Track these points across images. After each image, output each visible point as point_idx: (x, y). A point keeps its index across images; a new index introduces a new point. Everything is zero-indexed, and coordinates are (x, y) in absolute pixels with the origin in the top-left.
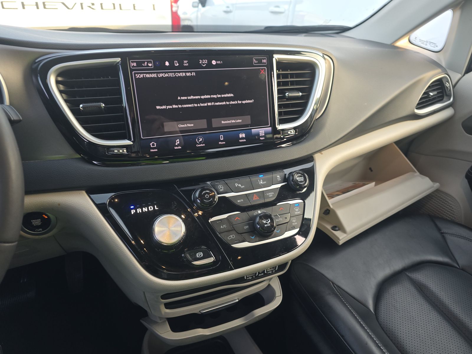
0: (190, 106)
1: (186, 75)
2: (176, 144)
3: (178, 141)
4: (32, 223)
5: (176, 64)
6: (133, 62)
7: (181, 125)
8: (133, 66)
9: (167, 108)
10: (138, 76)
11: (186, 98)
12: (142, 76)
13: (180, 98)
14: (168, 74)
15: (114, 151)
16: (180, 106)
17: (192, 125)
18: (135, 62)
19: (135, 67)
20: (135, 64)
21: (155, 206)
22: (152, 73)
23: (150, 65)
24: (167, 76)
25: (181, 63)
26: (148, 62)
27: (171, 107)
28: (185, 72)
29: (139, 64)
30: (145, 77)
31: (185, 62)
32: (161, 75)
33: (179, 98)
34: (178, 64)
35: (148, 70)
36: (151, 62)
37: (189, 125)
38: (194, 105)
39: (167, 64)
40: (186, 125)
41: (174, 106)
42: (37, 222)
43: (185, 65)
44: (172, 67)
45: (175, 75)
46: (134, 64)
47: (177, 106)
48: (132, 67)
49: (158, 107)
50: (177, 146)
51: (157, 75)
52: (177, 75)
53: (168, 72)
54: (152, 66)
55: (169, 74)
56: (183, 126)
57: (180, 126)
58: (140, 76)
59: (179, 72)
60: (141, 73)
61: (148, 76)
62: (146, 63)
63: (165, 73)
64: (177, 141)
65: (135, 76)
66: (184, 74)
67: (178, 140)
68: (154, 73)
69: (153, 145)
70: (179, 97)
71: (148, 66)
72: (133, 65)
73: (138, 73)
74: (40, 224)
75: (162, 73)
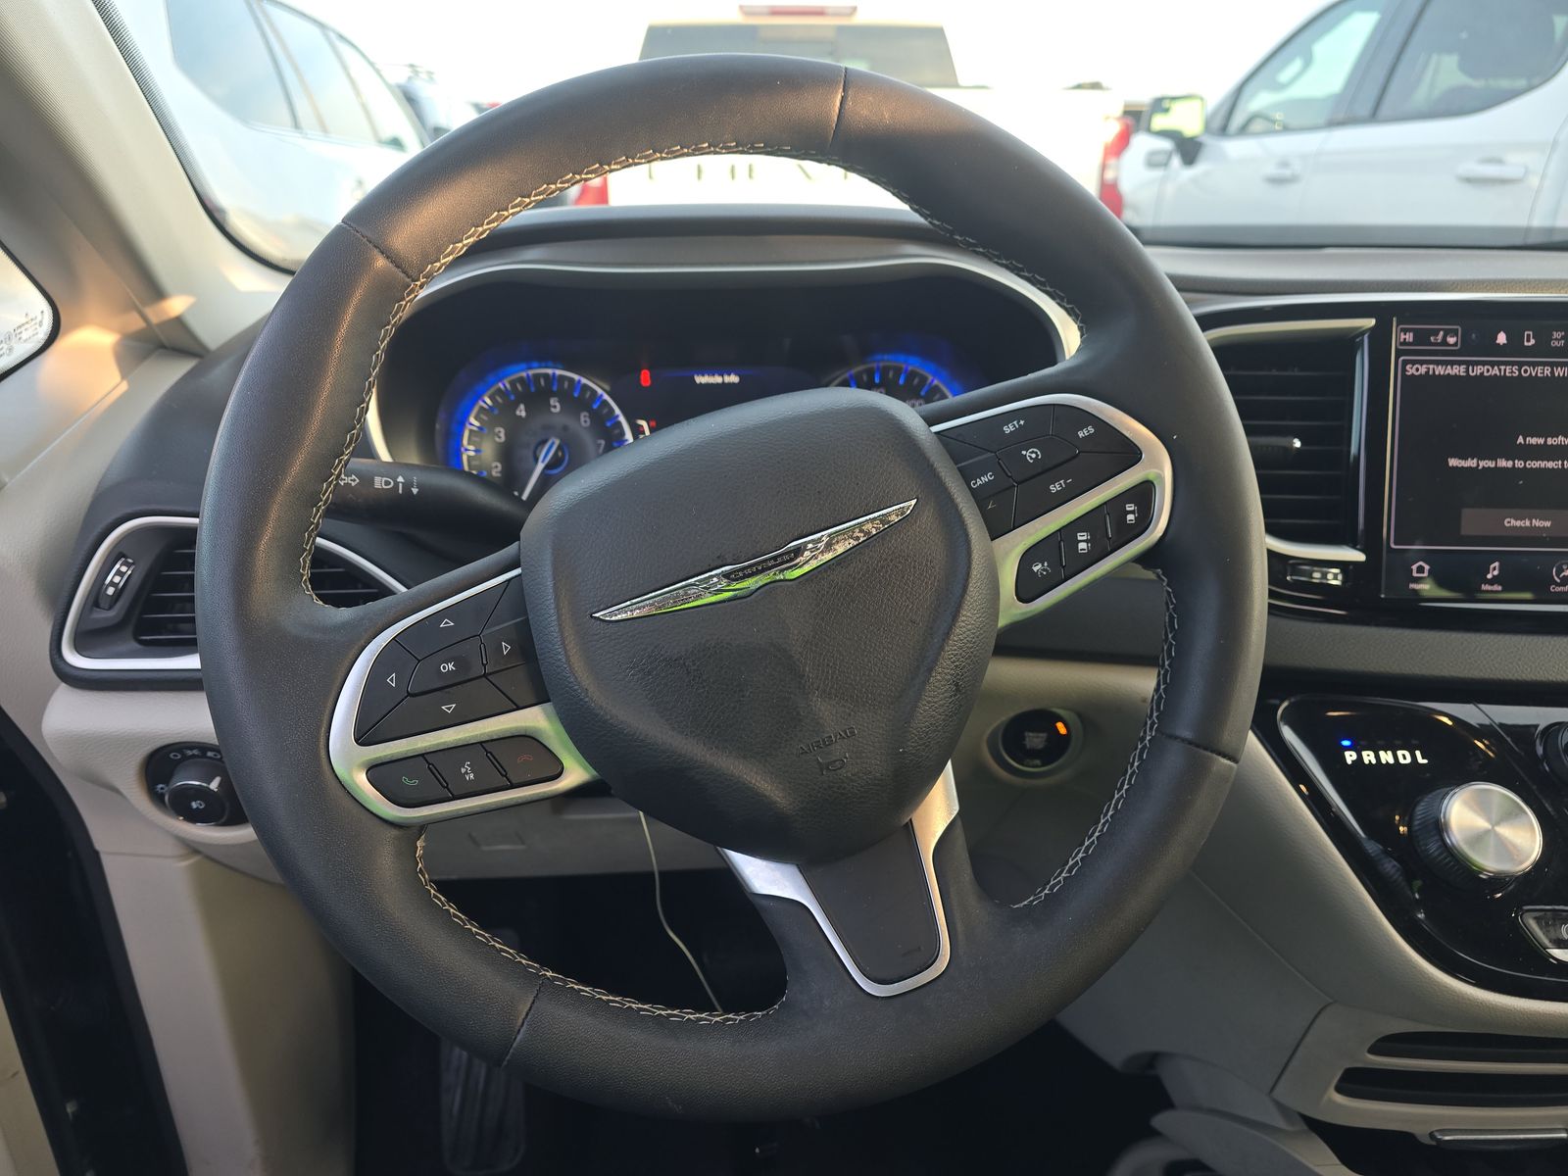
0: (1550, 465)
1: (1552, 372)
2: (1489, 576)
3: (1494, 569)
4: (1024, 739)
5: (1528, 341)
6: (1405, 331)
7: (1513, 521)
8: (1405, 343)
9: (1480, 468)
10: (1411, 370)
11: (1541, 441)
12: (1423, 370)
13: (1525, 440)
14: (1500, 370)
15: (1311, 574)
16: (1519, 464)
17: (1548, 524)
18: (1410, 330)
19: (1409, 344)
20: (1409, 337)
21: (1418, 753)
22: (1452, 363)
23: (1451, 340)
24: (1496, 375)
25: (1543, 338)
26: (1447, 333)
27: (1491, 464)
28: (1552, 365)
29: (1422, 338)
30: (1431, 373)
31: (1556, 335)
32: (1479, 372)
33: (1520, 440)
34: (1532, 342)
35: (1445, 354)
36: (1455, 333)
37: (1537, 523)
38: (1563, 465)
39: (1502, 338)
40: (1528, 523)
41: (1503, 463)
42: (1035, 740)
43: (1555, 344)
44: (1515, 347)
45: (1520, 371)
46: (1407, 337)
47: (1510, 464)
48: (1401, 344)
49: (1453, 462)
50: (1491, 582)
51: (1467, 369)
52: (1526, 371)
53: (1499, 364)
54: (1456, 344)
55: (1503, 368)
56: (1518, 523)
57: (1509, 522)
58: (1417, 370)
59: (1534, 365)
60: (1422, 363)
61: (1440, 370)
62: (1442, 333)
63: (1493, 364)
64: (1492, 566)
65: (1404, 370)
66: (1547, 371)
67: (1497, 564)
68: (1460, 363)
69: (1421, 570)
70: (1521, 437)
71: (1444, 342)
72: (1405, 339)
73: (1414, 363)
74: (1041, 746)
75: (1484, 363)
